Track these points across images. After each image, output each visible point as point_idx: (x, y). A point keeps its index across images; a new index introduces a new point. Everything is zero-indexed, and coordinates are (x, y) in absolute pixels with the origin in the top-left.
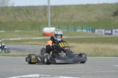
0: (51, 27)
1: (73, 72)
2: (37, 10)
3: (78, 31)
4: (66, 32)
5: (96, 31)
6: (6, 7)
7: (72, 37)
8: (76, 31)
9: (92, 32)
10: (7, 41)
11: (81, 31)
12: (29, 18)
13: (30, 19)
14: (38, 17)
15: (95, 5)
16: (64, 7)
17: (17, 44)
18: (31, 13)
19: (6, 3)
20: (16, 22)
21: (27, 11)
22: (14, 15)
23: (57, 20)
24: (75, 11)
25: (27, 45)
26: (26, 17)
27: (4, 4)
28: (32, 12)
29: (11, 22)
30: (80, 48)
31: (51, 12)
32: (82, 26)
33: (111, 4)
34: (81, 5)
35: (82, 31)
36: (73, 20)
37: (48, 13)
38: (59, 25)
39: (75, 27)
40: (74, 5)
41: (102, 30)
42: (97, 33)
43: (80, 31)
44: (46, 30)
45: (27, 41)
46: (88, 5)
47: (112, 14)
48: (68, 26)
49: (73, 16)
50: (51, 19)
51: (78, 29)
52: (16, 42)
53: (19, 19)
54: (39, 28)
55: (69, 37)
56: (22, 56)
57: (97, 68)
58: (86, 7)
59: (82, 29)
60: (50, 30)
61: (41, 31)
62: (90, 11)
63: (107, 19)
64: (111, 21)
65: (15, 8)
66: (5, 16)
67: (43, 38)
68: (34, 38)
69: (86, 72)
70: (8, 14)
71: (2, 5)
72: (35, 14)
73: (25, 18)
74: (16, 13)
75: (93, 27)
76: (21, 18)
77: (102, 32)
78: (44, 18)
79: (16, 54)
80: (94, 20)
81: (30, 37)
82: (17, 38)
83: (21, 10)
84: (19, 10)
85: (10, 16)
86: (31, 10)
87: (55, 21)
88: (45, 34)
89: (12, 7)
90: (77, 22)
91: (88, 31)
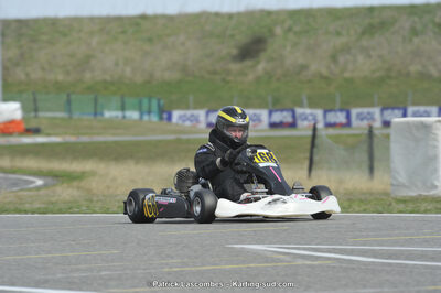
0: (6, 100)
1: (78, 270)
3: (107, 114)
4: (62, 119)
5: (176, 114)
7: (85, 139)
8: (102, 114)
9: (161, 118)
11: (120, 114)
15: (170, 18)
16: (53, 23)
23: (27, 75)
24: (95, 41)
30: (114, 179)
31: (3, 43)
32: (123, 97)
33: (230, 16)
34: (119, 19)
35: (124, 117)
36: (88, 76)
38: (34, 93)
39: (96, 100)
40: (92, 19)
41: (196, 112)
42: (177, 124)
43: (117, 117)
46: (144, 17)
47: (235, 52)
48: (69, 95)
49: (88, 58)
50: (6, 69)
51: (109, 110)
55: (72, 139)
57: (168, 256)
58: (137, 24)
59: (123, 108)
62: (150, 40)
63: (215, 73)
64: (230, 78)
69: (128, 272)
75: (162, 102)
77: (197, 120)
80: (168, 76)
87: (23, 77)
90: (105, 81)
91: (146, 118)
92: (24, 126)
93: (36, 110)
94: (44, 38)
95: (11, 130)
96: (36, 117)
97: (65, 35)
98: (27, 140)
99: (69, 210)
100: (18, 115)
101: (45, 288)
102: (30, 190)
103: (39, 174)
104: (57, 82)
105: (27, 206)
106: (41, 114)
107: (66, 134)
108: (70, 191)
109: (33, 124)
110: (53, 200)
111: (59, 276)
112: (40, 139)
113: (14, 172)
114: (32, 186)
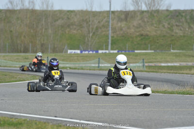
6: (158, 11)
10: (156, 66)
17: (173, 73)
19: (157, 5)
20: (173, 35)
21: (192, 18)
22: (169, 24)
26: (190, 27)
27: (154, 5)
29: (164, 36)
45: (190, 68)
52: (171, 70)
53: (178, 32)
56: (179, 93)
65: (171, 12)
66: (155, 25)
70: (160, 22)
71: (150, 8)
73: (187, 29)
74: (173, 22)
76: (181, 30)
79: (170, 90)
82: (172, 62)
83: (182, 16)
84: (177, 16)
85: (164, 26)
89: (167, 10)
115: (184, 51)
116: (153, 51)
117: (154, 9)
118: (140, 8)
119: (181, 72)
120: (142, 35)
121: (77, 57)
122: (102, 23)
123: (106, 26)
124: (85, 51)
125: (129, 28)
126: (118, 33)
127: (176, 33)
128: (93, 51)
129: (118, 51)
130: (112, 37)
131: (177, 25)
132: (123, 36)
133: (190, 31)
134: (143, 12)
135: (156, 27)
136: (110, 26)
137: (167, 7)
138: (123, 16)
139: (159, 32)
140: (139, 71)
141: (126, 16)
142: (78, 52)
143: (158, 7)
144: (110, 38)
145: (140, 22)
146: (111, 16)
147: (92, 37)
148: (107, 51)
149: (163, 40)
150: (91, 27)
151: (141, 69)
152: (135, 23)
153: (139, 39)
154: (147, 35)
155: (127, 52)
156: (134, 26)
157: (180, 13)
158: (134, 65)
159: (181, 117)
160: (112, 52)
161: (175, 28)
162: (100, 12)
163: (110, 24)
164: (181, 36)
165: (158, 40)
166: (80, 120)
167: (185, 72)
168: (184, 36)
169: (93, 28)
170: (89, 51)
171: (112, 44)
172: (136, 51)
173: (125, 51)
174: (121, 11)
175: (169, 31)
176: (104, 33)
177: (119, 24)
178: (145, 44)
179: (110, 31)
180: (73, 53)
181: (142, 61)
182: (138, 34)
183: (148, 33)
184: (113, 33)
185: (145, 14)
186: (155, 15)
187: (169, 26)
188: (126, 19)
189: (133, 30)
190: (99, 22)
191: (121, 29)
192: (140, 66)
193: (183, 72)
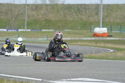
0: (103, 27)
2: (89, 9)
4: (119, 33)
6: (57, 5)
12: (80, 16)
13: (80, 18)
14: (89, 17)
16: (117, 5)
18: (82, 12)
20: (66, 20)
21: (78, 9)
22: (64, 13)
25: (77, 46)
26: (77, 15)
27: (54, 1)
28: (83, 10)
29: (61, 21)
31: (103, 11)
37: (100, 12)
38: (111, 25)
44: (98, 30)
45: (77, 41)
48: (121, 26)
50: (103, 18)
53: (69, 18)
54: (89, 28)
55: (121, 39)
60: (101, 31)
61: (91, 31)
65: (65, 5)
66: (55, 14)
67: (93, 39)
68: (84, 39)
70: (58, 11)
71: (52, 2)
72: (86, 13)
73: (75, 16)
74: (66, 11)
76: (71, 17)
78: (96, 17)
81: (80, 37)
82: (66, 37)
83: (72, 8)
84: (69, 8)
85: (60, 14)
86: (82, 9)
87: (108, 21)
88: (95, 35)
89: (63, 4)
92: (108, 35)
93: (111, 30)
94: (115, 10)
95: (104, 36)
96: (111, 32)
97: (121, 9)
98: (109, 39)
99: (121, 59)
100: (106, 31)
101: (115, 81)
102: (109, 53)
103: (112, 48)
104: (117, 22)
105: (109, 58)
106: (112, 31)
107: (119, 37)
108: (121, 54)
109: (110, 34)
110: (117, 56)
111: (119, 78)
112: (112, 38)
113: (105, 48)
114: (110, 52)
115: (73, 31)
116: (53, 30)
117: (54, 3)
118: (45, 3)
119: (71, 44)
120: (47, 20)
121: (5, 33)
122: (21, 12)
123: (23, 14)
124: (10, 29)
125: (38, 15)
126: (31, 18)
127: (68, 19)
128: (15, 30)
129: (31, 30)
130: (27, 21)
131: (69, 14)
132: (34, 20)
133: (77, 17)
134: (47, 5)
135: (55, 15)
136: (26, 14)
137: (63, 2)
138: (34, 8)
139: (57, 18)
140: (45, 43)
141: (36, 7)
142: (5, 30)
143: (57, 2)
144: (26, 21)
145: (45, 11)
146: (27, 7)
147: (14, 21)
148: (24, 30)
149: (60, 23)
150: (14, 14)
151: (46, 41)
152: (42, 12)
153: (44, 22)
154: (50, 20)
155: (37, 31)
156: (41, 14)
157: (70, 6)
158: (42, 39)
159: (71, 72)
160: (27, 30)
161: (67, 15)
162: (20, 5)
163: (26, 13)
164: (71, 21)
165: (57, 23)
166: (6, 74)
167: (74, 44)
168: (73, 21)
169: (14, 15)
170: (12, 30)
171: (27, 25)
172: (43, 30)
173: (36, 30)
174: (33, 5)
175: (64, 18)
176: (22, 18)
177: (32, 13)
178: (49, 26)
179: (26, 17)
180: (2, 31)
181: (46, 36)
182: (44, 19)
183: (51, 19)
184: (28, 18)
185: (48, 6)
186: (55, 7)
187: (64, 15)
188: (36, 9)
189: (41, 17)
190: (19, 11)
191: (33, 16)
192: (45, 40)
193: (73, 44)
